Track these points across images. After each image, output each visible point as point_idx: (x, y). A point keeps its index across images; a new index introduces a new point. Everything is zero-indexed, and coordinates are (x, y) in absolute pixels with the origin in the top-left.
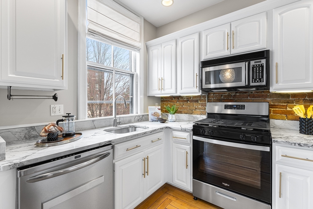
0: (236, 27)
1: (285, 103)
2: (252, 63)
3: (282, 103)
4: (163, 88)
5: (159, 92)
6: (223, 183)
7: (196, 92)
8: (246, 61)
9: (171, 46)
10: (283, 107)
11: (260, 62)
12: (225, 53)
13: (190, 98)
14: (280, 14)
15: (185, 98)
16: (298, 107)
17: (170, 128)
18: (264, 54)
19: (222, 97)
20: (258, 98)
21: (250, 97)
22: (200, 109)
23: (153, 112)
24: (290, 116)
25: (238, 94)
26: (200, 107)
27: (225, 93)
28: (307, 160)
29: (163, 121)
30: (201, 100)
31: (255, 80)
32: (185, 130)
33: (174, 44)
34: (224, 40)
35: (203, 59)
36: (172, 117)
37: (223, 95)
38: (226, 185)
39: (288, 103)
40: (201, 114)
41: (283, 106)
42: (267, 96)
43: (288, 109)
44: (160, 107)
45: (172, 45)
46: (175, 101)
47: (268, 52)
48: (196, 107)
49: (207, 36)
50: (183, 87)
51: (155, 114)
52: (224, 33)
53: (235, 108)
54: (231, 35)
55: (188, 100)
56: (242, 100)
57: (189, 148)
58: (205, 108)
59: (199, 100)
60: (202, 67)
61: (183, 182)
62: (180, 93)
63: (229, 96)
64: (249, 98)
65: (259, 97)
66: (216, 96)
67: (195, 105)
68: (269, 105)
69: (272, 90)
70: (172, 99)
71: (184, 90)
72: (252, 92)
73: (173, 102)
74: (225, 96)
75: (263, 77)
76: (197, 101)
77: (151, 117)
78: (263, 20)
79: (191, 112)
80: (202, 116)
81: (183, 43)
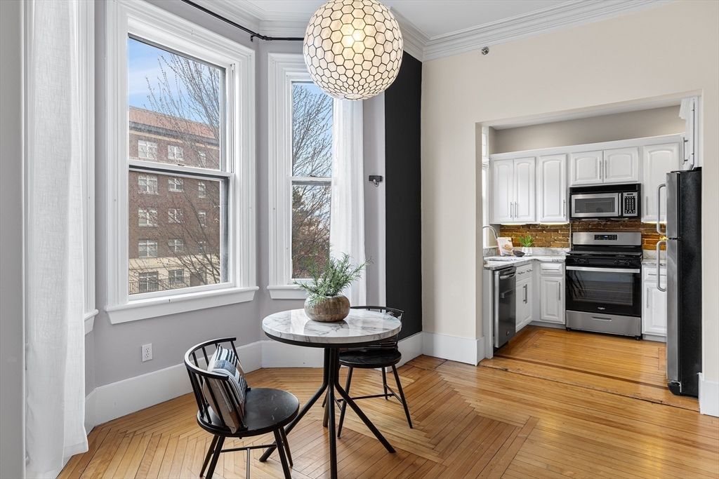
0: (608, 156)
2: (625, 194)
4: (517, 215)
5: (511, 219)
6: (599, 308)
7: (563, 220)
8: (619, 192)
9: (528, 164)
11: (632, 194)
12: (597, 181)
14: (650, 152)
15: (539, 227)
17: (538, 260)
18: (635, 188)
19: (590, 227)
22: (560, 240)
23: (504, 244)
25: (609, 223)
26: (561, 238)
29: (520, 254)
30: (561, 230)
31: (628, 211)
32: (557, 262)
33: (533, 163)
34: (596, 167)
35: (571, 185)
36: (529, 250)
37: (591, 223)
38: (602, 309)
40: (563, 246)
42: (639, 227)
44: (510, 239)
45: (530, 163)
46: (524, 230)
47: (639, 185)
48: (556, 238)
49: (576, 160)
50: (545, 215)
51: (506, 247)
52: (596, 160)
53: (606, 238)
54: (604, 165)
56: (614, 229)
57: (562, 280)
58: (568, 239)
59: (560, 229)
60: (571, 194)
61: (554, 315)
63: (599, 224)
64: (621, 228)
65: (632, 226)
66: (582, 225)
67: (554, 236)
68: (642, 235)
69: (643, 220)
71: (546, 218)
72: (624, 222)
73: (521, 232)
74: (594, 225)
75: (634, 209)
76: (557, 231)
77: (502, 251)
78: (635, 154)
79: (547, 244)
80: (564, 249)
81: (546, 164)
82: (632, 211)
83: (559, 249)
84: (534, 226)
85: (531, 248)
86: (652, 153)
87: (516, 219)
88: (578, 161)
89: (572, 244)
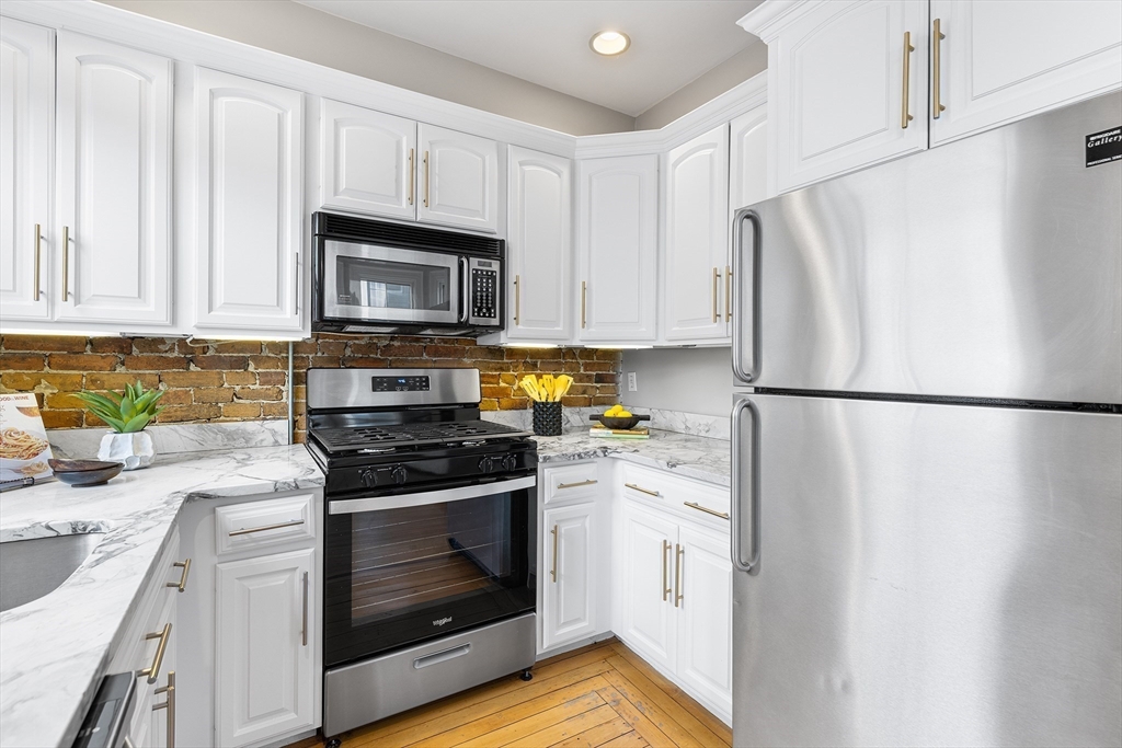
0: (431, 143)
1: (496, 370)
2: (474, 262)
3: (491, 370)
4: (71, 289)
5: (40, 309)
6: (435, 623)
8: (454, 254)
9: (138, 78)
10: (492, 380)
11: (490, 265)
12: (398, 210)
13: (205, 350)
14: (521, 164)
15: (172, 350)
16: (530, 380)
17: (205, 496)
18: (487, 247)
19: (348, 352)
20: (445, 355)
21: (428, 354)
22: (255, 395)
24: (504, 401)
25: (396, 344)
26: (257, 386)
27: (356, 338)
28: (588, 482)
29: (96, 474)
30: (258, 361)
31: (480, 309)
36: (137, 446)
37: (351, 342)
38: (444, 621)
39: (502, 369)
40: (264, 415)
41: (493, 376)
42: (463, 353)
43: (502, 384)
44: (30, 400)
45: (149, 80)
46: (101, 363)
47: (502, 244)
48: (238, 388)
49: (337, 124)
52: (398, 144)
53: (402, 387)
55: (191, 360)
56: (407, 361)
57: (309, 558)
58: (281, 391)
59: (254, 359)
60: (324, 238)
62: (199, 328)
63: (371, 346)
64: (425, 357)
66: (326, 346)
67: (230, 380)
68: (481, 376)
70: (77, 349)
72: (432, 340)
73: (84, 369)
74: (358, 348)
76: (242, 364)
79: (207, 413)
80: (269, 424)
81: (222, 103)
82: (489, 310)
83: (252, 426)
84: (152, 343)
85: (146, 438)
86: (527, 168)
87: (65, 310)
88: (343, 131)
89: (307, 406)
